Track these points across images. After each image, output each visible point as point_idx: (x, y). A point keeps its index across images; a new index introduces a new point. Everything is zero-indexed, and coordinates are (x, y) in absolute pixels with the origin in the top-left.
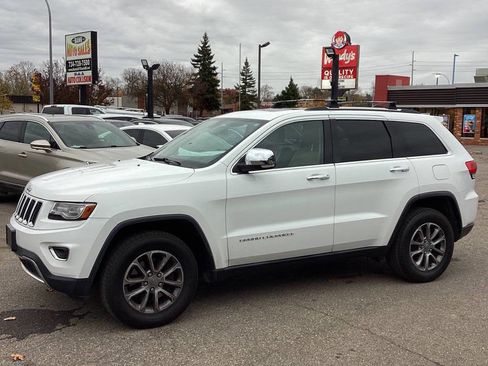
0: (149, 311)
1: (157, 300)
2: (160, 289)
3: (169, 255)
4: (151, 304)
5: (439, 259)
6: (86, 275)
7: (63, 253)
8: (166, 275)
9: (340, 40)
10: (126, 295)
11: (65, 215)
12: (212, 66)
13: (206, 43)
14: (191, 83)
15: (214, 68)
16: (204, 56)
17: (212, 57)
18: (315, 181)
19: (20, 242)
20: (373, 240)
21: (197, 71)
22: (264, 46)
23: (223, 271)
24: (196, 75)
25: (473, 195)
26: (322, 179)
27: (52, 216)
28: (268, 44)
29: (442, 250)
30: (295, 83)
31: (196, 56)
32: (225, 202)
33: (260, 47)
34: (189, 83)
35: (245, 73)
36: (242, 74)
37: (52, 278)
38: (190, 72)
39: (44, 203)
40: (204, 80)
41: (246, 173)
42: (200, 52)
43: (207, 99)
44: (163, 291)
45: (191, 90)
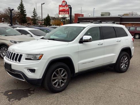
0: (59, 87)
1: (60, 83)
2: (61, 80)
3: (64, 69)
4: (59, 85)
5: (127, 66)
6: (41, 78)
7: (33, 71)
8: (63, 76)
9: (64, 3)
10: (52, 83)
11: (32, 58)
12: (24, 10)
13: (22, 3)
14: (18, 15)
15: (25, 10)
16: (21, 7)
17: (24, 7)
18: (100, 45)
19: (13, 68)
20: (112, 62)
21: (19, 11)
22: (43, 4)
23: (77, 73)
24: (19, 12)
25: (133, 48)
26: (101, 44)
27: (26, 59)
28: (44, 3)
29: (127, 63)
30: (49, 15)
31: (19, 7)
32: (78, 52)
33: (42, 4)
34: (17, 15)
35: (34, 12)
36: (33, 12)
37: (29, 79)
38: (17, 11)
39: (23, 55)
40: (22, 14)
41: (82, 43)
42: (20, 5)
43: (23, 20)
44: (62, 81)
45: (18, 17)
